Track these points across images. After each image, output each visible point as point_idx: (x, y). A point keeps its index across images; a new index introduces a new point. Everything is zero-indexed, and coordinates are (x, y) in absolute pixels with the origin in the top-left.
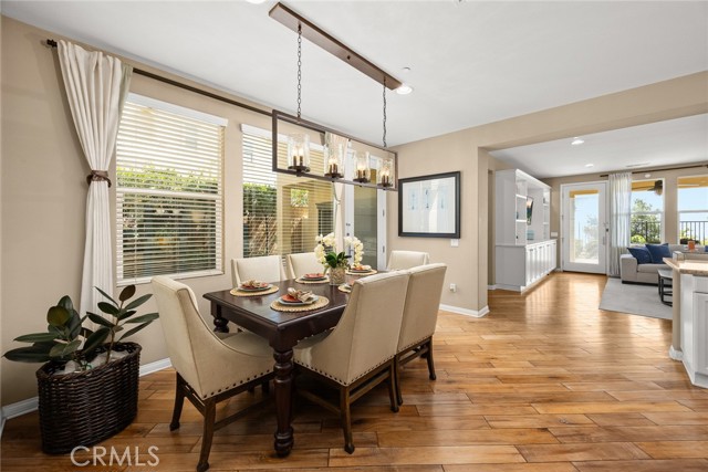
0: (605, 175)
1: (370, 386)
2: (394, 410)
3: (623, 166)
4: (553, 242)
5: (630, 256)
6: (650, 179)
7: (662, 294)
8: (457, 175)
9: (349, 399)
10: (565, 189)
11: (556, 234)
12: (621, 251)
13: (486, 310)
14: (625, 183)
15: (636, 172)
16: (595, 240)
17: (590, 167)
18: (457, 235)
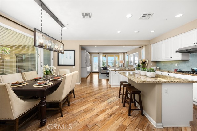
0: (99, 53)
1: (64, 101)
2: (69, 105)
3: (101, 52)
4: (90, 67)
5: (102, 69)
6: (105, 55)
7: (106, 75)
8: (74, 51)
9: (62, 104)
10: (93, 55)
11: (91, 65)
12: (101, 68)
13: (81, 82)
14: (101, 55)
15: (103, 53)
16: (97, 66)
17: (97, 51)
18: (74, 65)
